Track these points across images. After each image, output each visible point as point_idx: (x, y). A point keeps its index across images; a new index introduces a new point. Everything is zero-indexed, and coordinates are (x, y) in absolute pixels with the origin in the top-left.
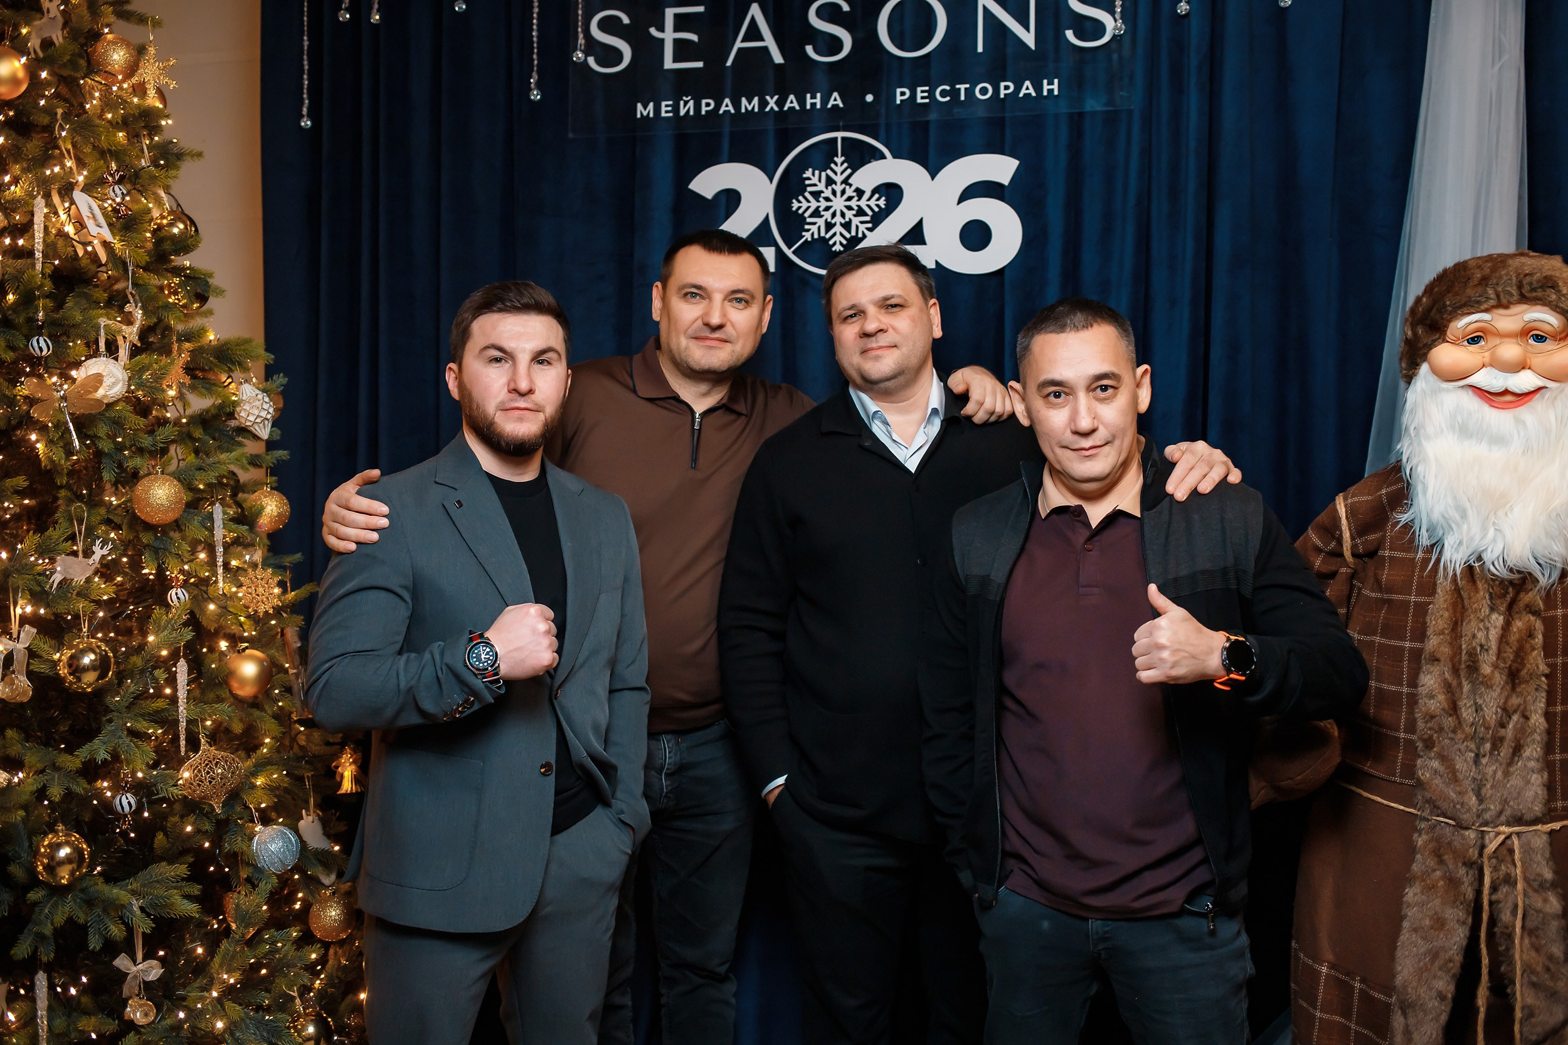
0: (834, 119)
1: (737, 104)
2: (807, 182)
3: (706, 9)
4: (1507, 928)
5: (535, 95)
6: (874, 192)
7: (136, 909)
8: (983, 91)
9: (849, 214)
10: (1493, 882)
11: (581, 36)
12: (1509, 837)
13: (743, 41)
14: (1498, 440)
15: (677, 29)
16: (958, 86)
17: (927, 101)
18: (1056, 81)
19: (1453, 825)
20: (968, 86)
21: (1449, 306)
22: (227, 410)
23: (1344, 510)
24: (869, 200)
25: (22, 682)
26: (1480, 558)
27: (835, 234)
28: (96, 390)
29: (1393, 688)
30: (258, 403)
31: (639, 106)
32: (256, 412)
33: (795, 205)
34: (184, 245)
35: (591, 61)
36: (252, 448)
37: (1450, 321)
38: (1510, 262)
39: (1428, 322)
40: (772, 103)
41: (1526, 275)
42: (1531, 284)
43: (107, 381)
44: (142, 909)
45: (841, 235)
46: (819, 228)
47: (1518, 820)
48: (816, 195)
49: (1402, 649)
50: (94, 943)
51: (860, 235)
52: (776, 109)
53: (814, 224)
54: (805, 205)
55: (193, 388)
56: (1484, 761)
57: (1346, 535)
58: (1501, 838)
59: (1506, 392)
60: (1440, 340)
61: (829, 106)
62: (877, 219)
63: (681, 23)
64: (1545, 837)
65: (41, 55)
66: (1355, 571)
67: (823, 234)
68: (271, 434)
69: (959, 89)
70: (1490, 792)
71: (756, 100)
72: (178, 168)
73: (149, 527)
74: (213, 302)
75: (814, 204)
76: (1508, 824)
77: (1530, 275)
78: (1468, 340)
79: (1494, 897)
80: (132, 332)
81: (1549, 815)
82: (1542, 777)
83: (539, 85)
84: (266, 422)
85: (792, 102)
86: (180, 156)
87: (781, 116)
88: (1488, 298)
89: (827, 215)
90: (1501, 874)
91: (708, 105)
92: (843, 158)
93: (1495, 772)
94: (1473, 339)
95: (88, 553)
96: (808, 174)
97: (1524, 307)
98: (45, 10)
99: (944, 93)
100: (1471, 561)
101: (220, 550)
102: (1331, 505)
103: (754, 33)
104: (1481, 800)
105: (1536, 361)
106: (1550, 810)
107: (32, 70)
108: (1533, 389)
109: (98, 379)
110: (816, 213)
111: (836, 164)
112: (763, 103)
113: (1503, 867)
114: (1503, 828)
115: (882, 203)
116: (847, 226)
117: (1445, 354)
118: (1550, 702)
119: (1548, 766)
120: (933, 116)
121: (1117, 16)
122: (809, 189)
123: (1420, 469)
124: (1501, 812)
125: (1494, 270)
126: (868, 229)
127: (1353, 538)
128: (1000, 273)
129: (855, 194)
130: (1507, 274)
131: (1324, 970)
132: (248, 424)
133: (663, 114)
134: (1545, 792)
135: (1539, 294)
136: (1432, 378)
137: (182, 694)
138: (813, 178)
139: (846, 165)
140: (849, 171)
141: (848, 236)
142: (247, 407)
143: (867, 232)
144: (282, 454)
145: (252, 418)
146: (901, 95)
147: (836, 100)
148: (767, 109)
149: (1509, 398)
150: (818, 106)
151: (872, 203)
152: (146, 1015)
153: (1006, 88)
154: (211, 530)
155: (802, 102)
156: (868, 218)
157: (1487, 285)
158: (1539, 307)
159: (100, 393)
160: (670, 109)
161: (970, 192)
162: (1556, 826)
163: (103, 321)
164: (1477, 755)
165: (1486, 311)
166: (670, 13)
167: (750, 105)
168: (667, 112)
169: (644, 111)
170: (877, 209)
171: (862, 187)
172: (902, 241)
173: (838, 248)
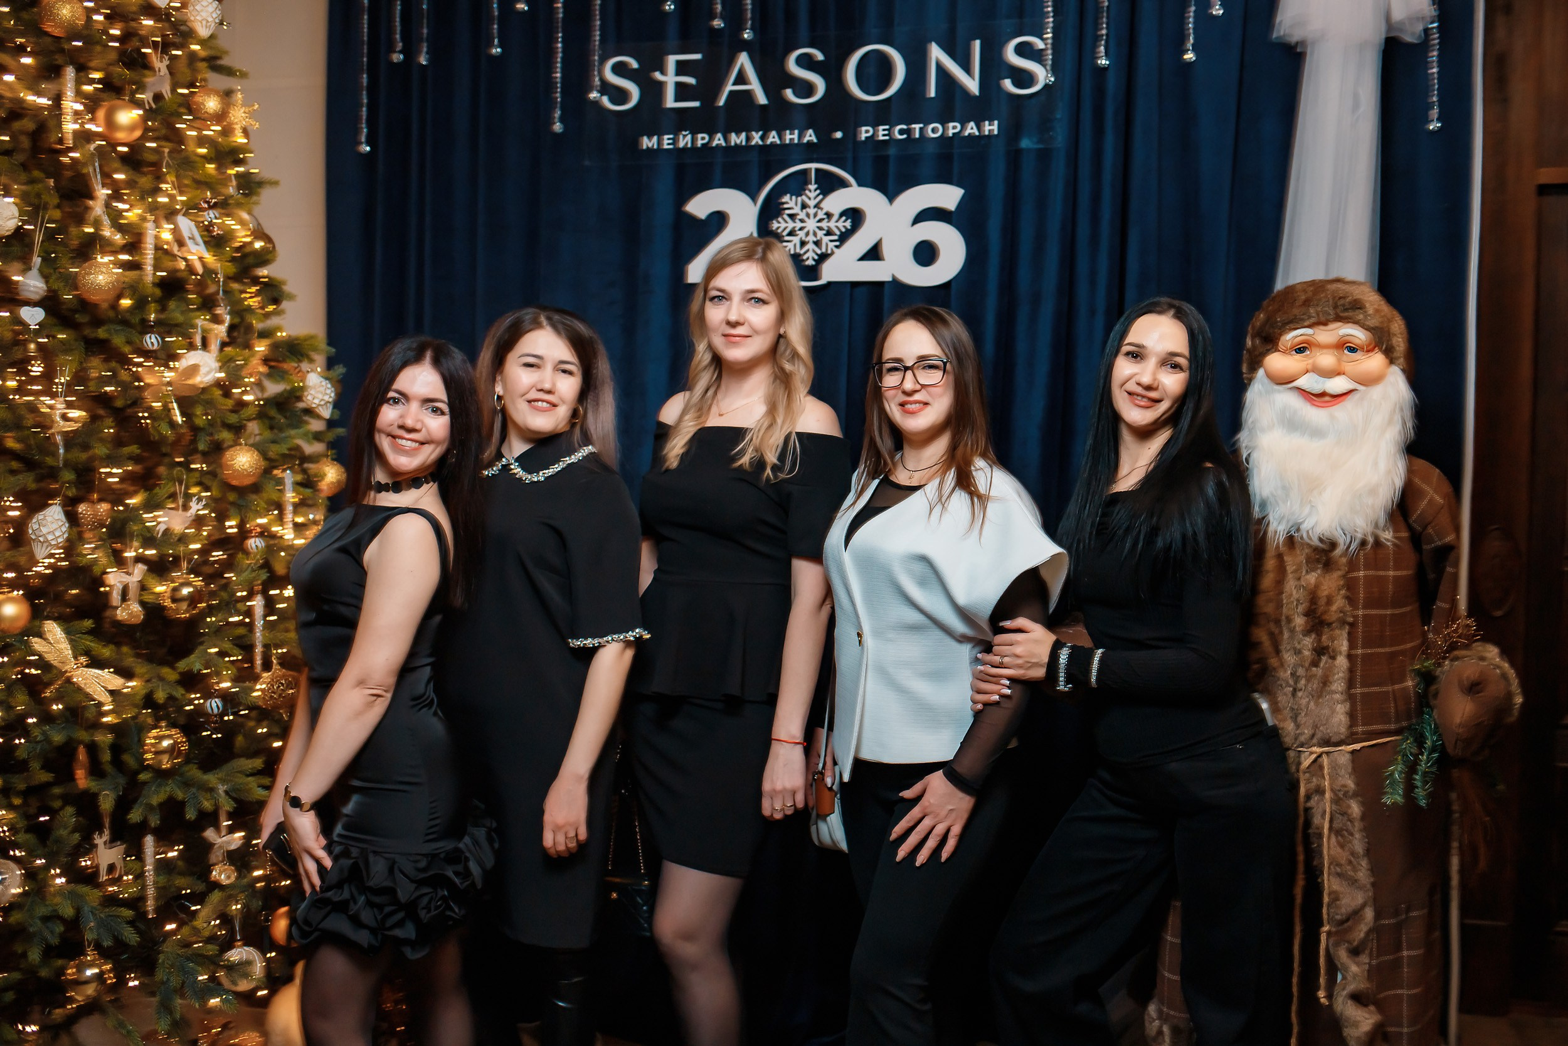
0: (809, 152)
1: (727, 138)
2: (786, 206)
3: (703, 56)
4: (1318, 828)
5: (558, 127)
6: (842, 214)
7: (221, 792)
8: (934, 130)
9: (820, 234)
10: (1307, 791)
11: (597, 79)
12: (1320, 756)
13: (735, 84)
14: (1316, 433)
15: (678, 73)
16: (913, 126)
17: (887, 138)
18: (996, 122)
20: (921, 125)
21: (1280, 322)
22: (296, 394)
24: (837, 221)
25: (136, 608)
26: (1298, 530)
27: (807, 251)
28: (194, 377)
30: (322, 389)
31: (645, 140)
32: (320, 396)
33: (774, 225)
34: (263, 258)
35: (605, 101)
36: (316, 426)
37: (1281, 335)
38: (1329, 286)
39: (1264, 335)
40: (756, 138)
41: (1340, 298)
42: (1343, 305)
43: (203, 370)
44: (227, 792)
45: (814, 251)
46: (795, 245)
47: (1326, 742)
48: (793, 217)
50: (191, 815)
51: (829, 251)
52: (760, 143)
53: (791, 241)
55: (269, 376)
56: (1300, 694)
58: (1314, 756)
59: (1323, 394)
60: (1274, 350)
61: (805, 140)
62: (844, 237)
63: (682, 68)
64: (1348, 756)
65: (154, 106)
67: (798, 250)
68: (332, 413)
69: (915, 128)
70: (1304, 720)
71: (743, 135)
72: (258, 194)
73: (234, 488)
74: (285, 305)
75: (790, 225)
76: (1320, 746)
77: (1344, 298)
78: (1295, 350)
79: (1309, 805)
80: (221, 330)
81: (1351, 738)
82: (1345, 707)
83: (562, 120)
84: (328, 404)
85: (773, 137)
86: (261, 184)
87: (765, 149)
88: (1310, 317)
89: (802, 234)
90: (1313, 785)
91: (703, 139)
92: (816, 186)
93: (1308, 703)
94: (1299, 349)
95: (186, 508)
96: (786, 198)
97: (1339, 324)
98: (157, 69)
99: (901, 132)
100: (1293, 532)
101: (290, 508)
103: (741, 79)
104: (1298, 726)
105: (1348, 367)
106: (1353, 734)
107: (144, 119)
108: (1345, 391)
109: (194, 369)
110: (793, 233)
111: (810, 191)
112: (749, 138)
113: (1314, 780)
114: (1315, 749)
115: (848, 224)
117: (1276, 362)
118: (1352, 645)
119: (1351, 697)
120: (892, 151)
121: (1048, 68)
122: (788, 212)
123: (1255, 456)
124: (1313, 736)
125: (1315, 293)
126: (837, 247)
128: (947, 286)
129: (825, 217)
130: (1326, 297)
132: (314, 406)
133: (666, 147)
134: (1348, 719)
135: (1350, 314)
136: (1266, 380)
137: (258, 624)
138: (790, 202)
139: (818, 191)
140: (821, 197)
141: (819, 252)
142: (312, 392)
143: (835, 250)
144: (341, 431)
145: (316, 401)
146: (865, 132)
147: (810, 136)
148: (753, 143)
149: (1327, 398)
150: (796, 141)
151: (840, 224)
152: (228, 877)
153: (953, 128)
154: (282, 492)
155: (781, 136)
156: (836, 238)
157: (1309, 306)
158: (1350, 325)
159: (197, 379)
160: (671, 141)
161: (924, 216)
162: (1357, 746)
163: (198, 322)
164: (1295, 691)
165: (1309, 327)
166: (672, 60)
167: (738, 139)
168: (669, 144)
169: (647, 143)
170: (843, 230)
171: (831, 211)
172: (862, 259)
173: (810, 262)
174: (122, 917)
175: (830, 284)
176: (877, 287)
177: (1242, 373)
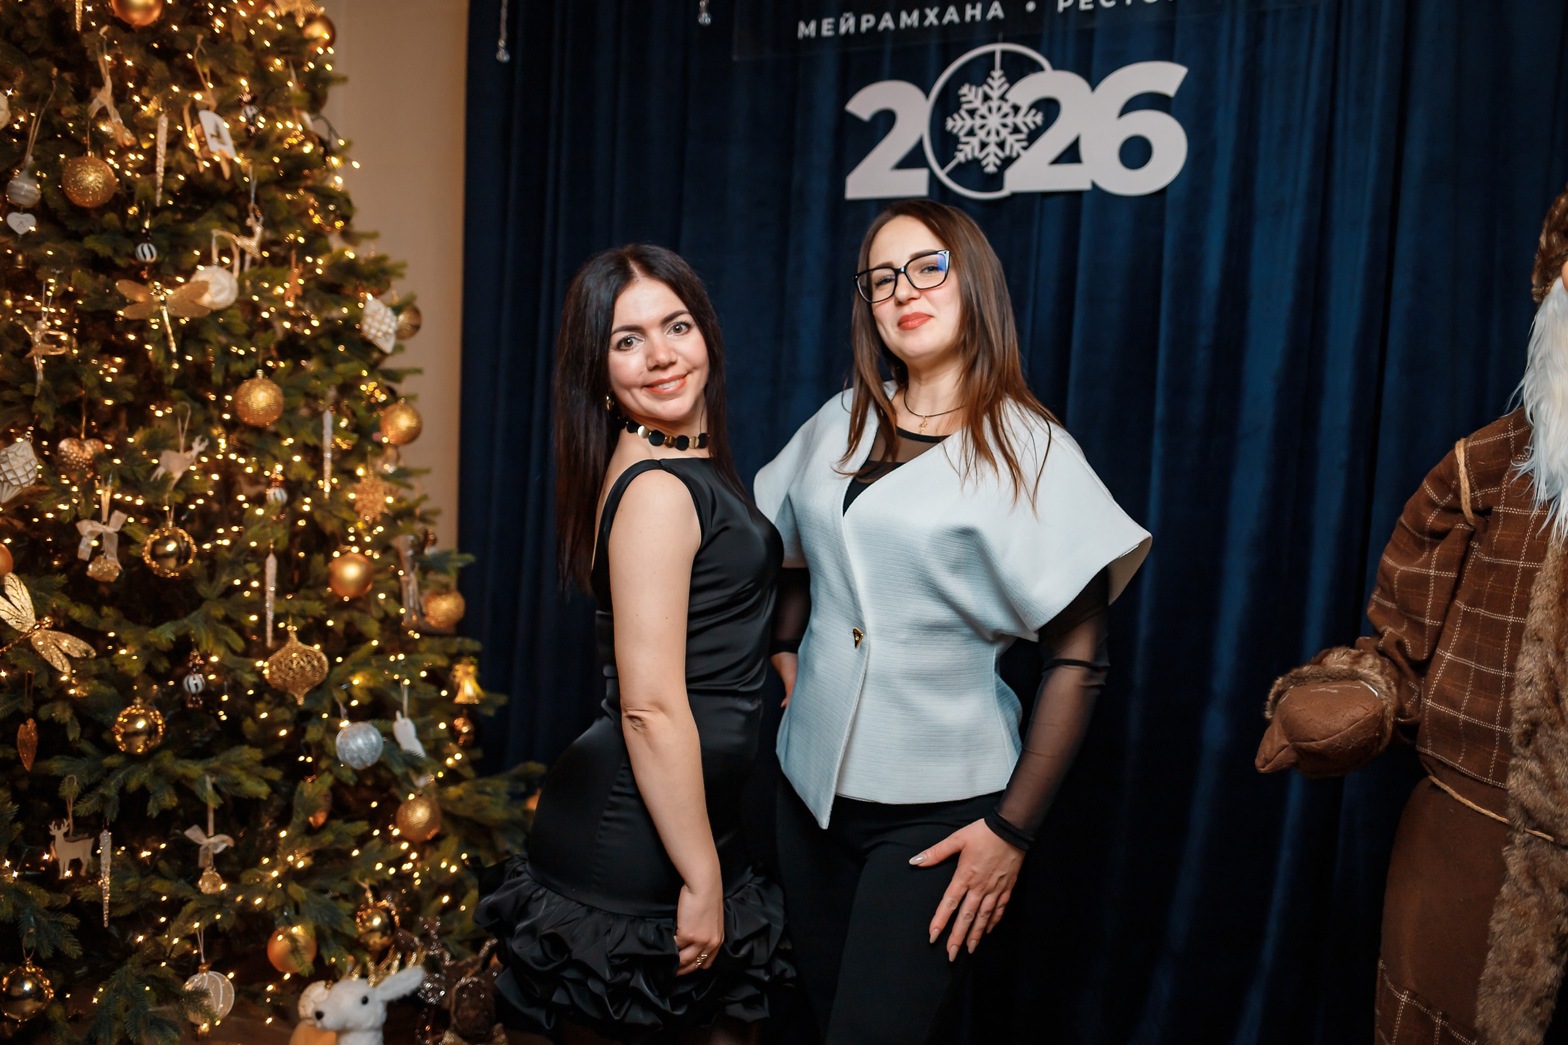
0: (993, 31)
1: (896, 19)
2: (963, 99)
5: (705, 19)
6: (1032, 107)
7: (209, 784)
9: (1004, 133)
19: (1551, 842)
22: (356, 321)
23: (1463, 455)
24: (1026, 115)
25: (114, 564)
27: (987, 155)
28: (201, 295)
29: (1492, 671)
30: (381, 318)
31: (802, 26)
32: (377, 326)
33: (950, 124)
40: (932, 16)
43: (213, 288)
44: (215, 786)
45: (996, 155)
46: (973, 148)
48: (972, 113)
49: (1505, 624)
50: (153, 811)
51: (1014, 154)
52: (936, 22)
53: (967, 143)
54: (959, 123)
57: (1465, 485)
61: (990, 16)
62: (1034, 136)
66: (1475, 530)
67: (976, 154)
68: (394, 347)
71: (916, 14)
72: (326, 94)
75: (969, 122)
80: (251, 245)
83: (709, 10)
84: (388, 336)
85: (952, 15)
86: (328, 81)
87: (942, 30)
89: (982, 134)
91: (868, 21)
92: (1001, 73)
95: (189, 448)
96: (965, 90)
101: (327, 455)
102: (1451, 451)
109: (204, 287)
110: (971, 133)
111: (993, 78)
112: (923, 17)
115: (1039, 119)
116: (1001, 145)
120: (1097, 24)
122: (966, 106)
126: (1025, 148)
127: (1472, 490)
128: (1162, 192)
129: (1011, 111)
131: (1404, 998)
132: (371, 337)
133: (825, 33)
137: (271, 589)
138: (970, 94)
139: (1004, 79)
140: (1006, 86)
141: (1001, 155)
142: (369, 321)
143: (1022, 152)
145: (373, 332)
147: (996, 10)
148: (927, 23)
150: (978, 17)
151: (1029, 120)
154: (320, 437)
155: (961, 13)
156: (1023, 137)
159: (206, 299)
160: (831, 26)
161: (1135, 104)
163: (216, 233)
167: (909, 20)
168: (828, 30)
169: (806, 30)
170: (1032, 126)
171: (1019, 103)
172: (1057, 161)
173: (991, 169)
174: (66, 925)
175: (1014, 196)
176: (1075, 196)
177: (1532, 286)
